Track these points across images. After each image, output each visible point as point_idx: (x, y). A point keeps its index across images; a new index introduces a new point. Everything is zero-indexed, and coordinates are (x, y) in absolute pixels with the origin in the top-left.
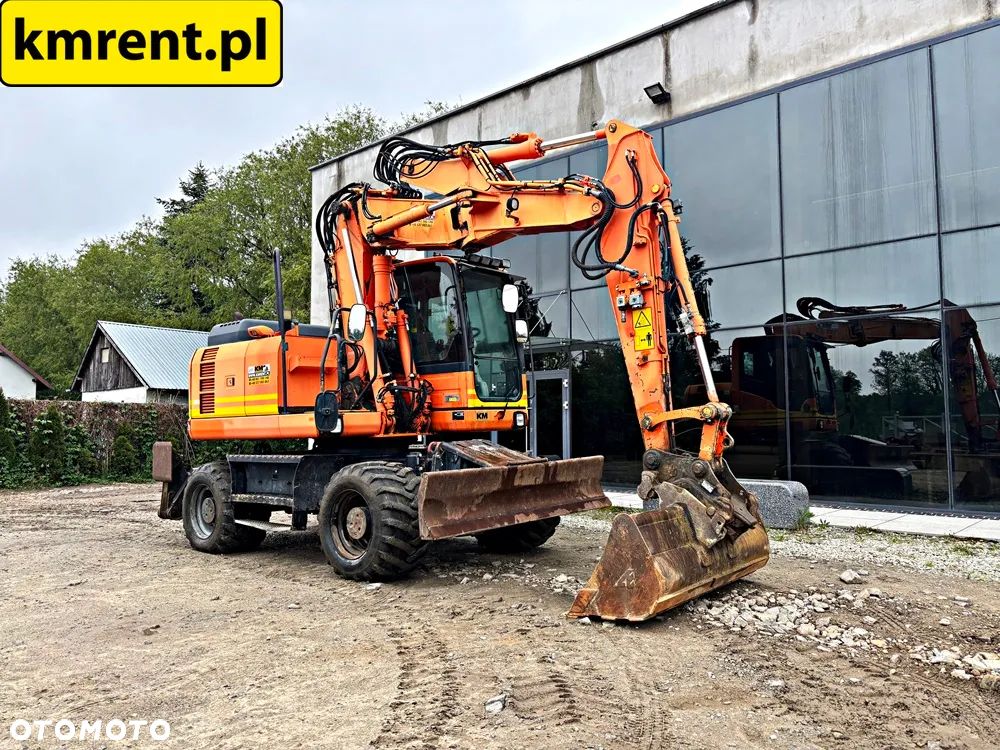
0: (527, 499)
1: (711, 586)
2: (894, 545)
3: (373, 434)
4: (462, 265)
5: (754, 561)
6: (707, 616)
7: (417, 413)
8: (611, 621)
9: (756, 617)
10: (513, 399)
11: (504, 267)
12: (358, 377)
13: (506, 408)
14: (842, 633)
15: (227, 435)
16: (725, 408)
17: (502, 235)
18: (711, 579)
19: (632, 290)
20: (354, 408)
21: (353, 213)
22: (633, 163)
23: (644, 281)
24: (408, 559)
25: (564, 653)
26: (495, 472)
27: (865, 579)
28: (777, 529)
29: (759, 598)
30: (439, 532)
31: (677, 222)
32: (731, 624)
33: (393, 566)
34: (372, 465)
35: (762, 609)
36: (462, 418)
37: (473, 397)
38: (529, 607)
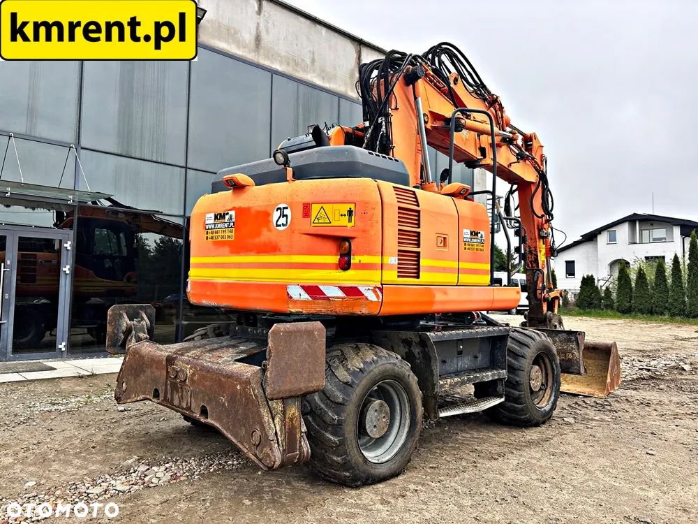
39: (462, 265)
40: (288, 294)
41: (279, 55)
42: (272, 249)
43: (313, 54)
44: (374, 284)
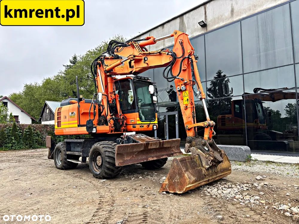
0: (153, 153)
1: (208, 181)
2: (278, 167)
3: (107, 133)
4: (135, 79)
5: (225, 173)
6: (206, 192)
7: (121, 126)
8: (172, 193)
9: (222, 192)
10: (152, 121)
11: (149, 80)
12: (104, 115)
13: (150, 124)
14: (251, 198)
15: (65, 134)
16: (212, 123)
17: (144, 69)
18: (208, 179)
19: (182, 85)
20: (102, 125)
21: (101, 65)
22: (182, 44)
23: (185, 82)
24: (114, 172)
25: (152, 205)
26: (142, 144)
27: (265, 179)
28: (239, 161)
29: (225, 186)
30: (121, 164)
31: (196, 62)
32: (213, 194)
33: (110, 174)
34: (103, 142)
35: (226, 189)
36: (135, 127)
37: (138, 120)
38: (148, 188)
41: (244, 10)
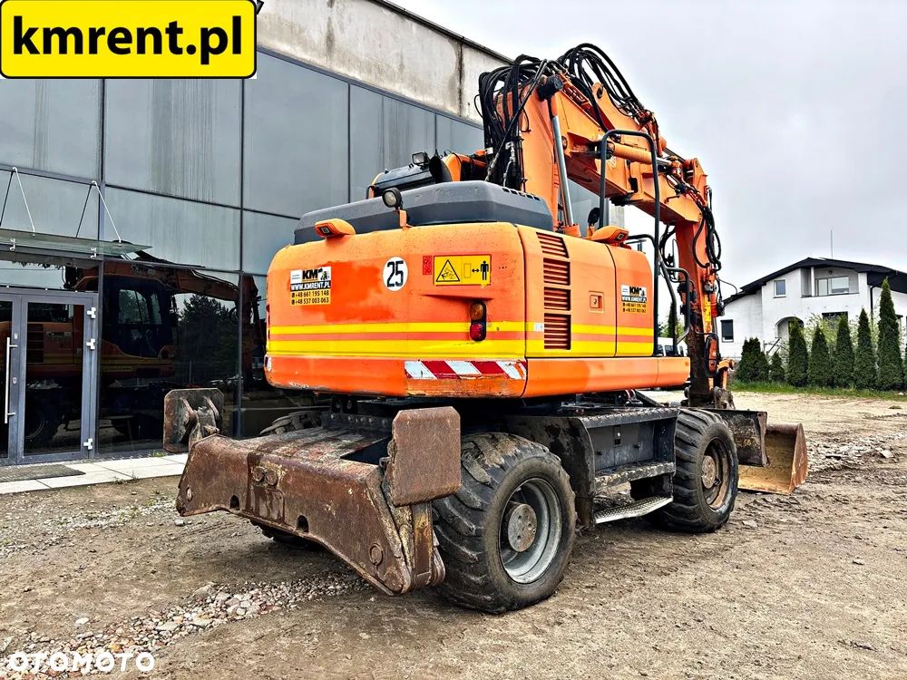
39: (621, 331)
40: (406, 373)
41: (357, 59)
42: (383, 315)
43: (402, 58)
44: (516, 358)
